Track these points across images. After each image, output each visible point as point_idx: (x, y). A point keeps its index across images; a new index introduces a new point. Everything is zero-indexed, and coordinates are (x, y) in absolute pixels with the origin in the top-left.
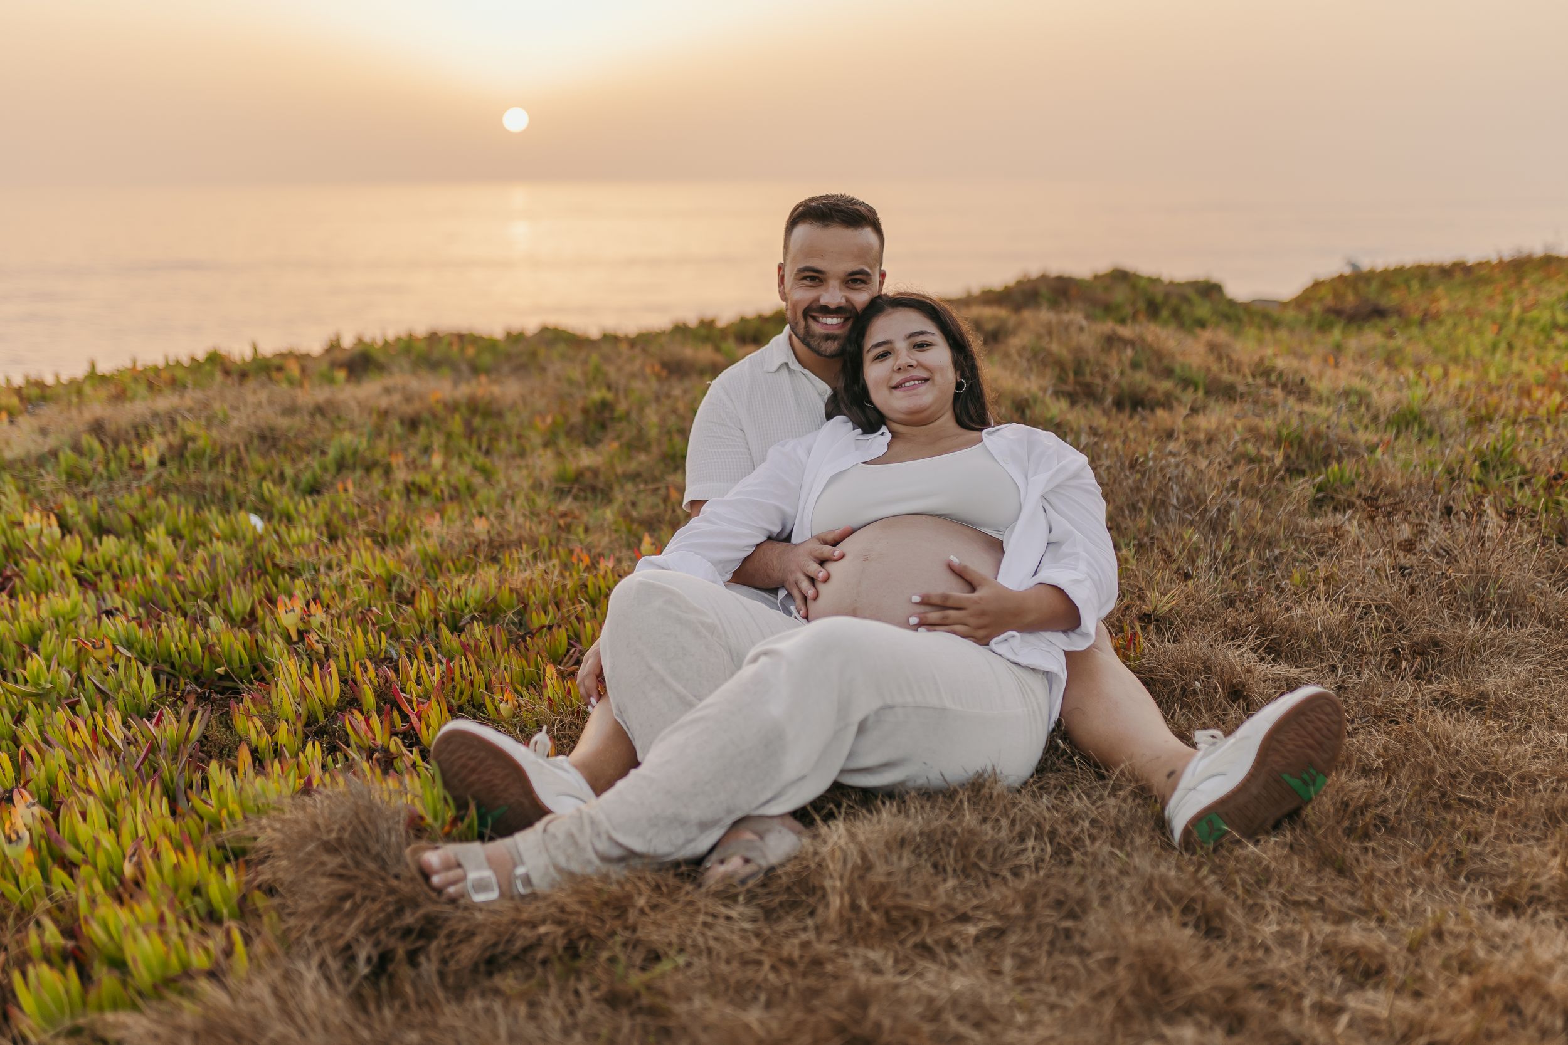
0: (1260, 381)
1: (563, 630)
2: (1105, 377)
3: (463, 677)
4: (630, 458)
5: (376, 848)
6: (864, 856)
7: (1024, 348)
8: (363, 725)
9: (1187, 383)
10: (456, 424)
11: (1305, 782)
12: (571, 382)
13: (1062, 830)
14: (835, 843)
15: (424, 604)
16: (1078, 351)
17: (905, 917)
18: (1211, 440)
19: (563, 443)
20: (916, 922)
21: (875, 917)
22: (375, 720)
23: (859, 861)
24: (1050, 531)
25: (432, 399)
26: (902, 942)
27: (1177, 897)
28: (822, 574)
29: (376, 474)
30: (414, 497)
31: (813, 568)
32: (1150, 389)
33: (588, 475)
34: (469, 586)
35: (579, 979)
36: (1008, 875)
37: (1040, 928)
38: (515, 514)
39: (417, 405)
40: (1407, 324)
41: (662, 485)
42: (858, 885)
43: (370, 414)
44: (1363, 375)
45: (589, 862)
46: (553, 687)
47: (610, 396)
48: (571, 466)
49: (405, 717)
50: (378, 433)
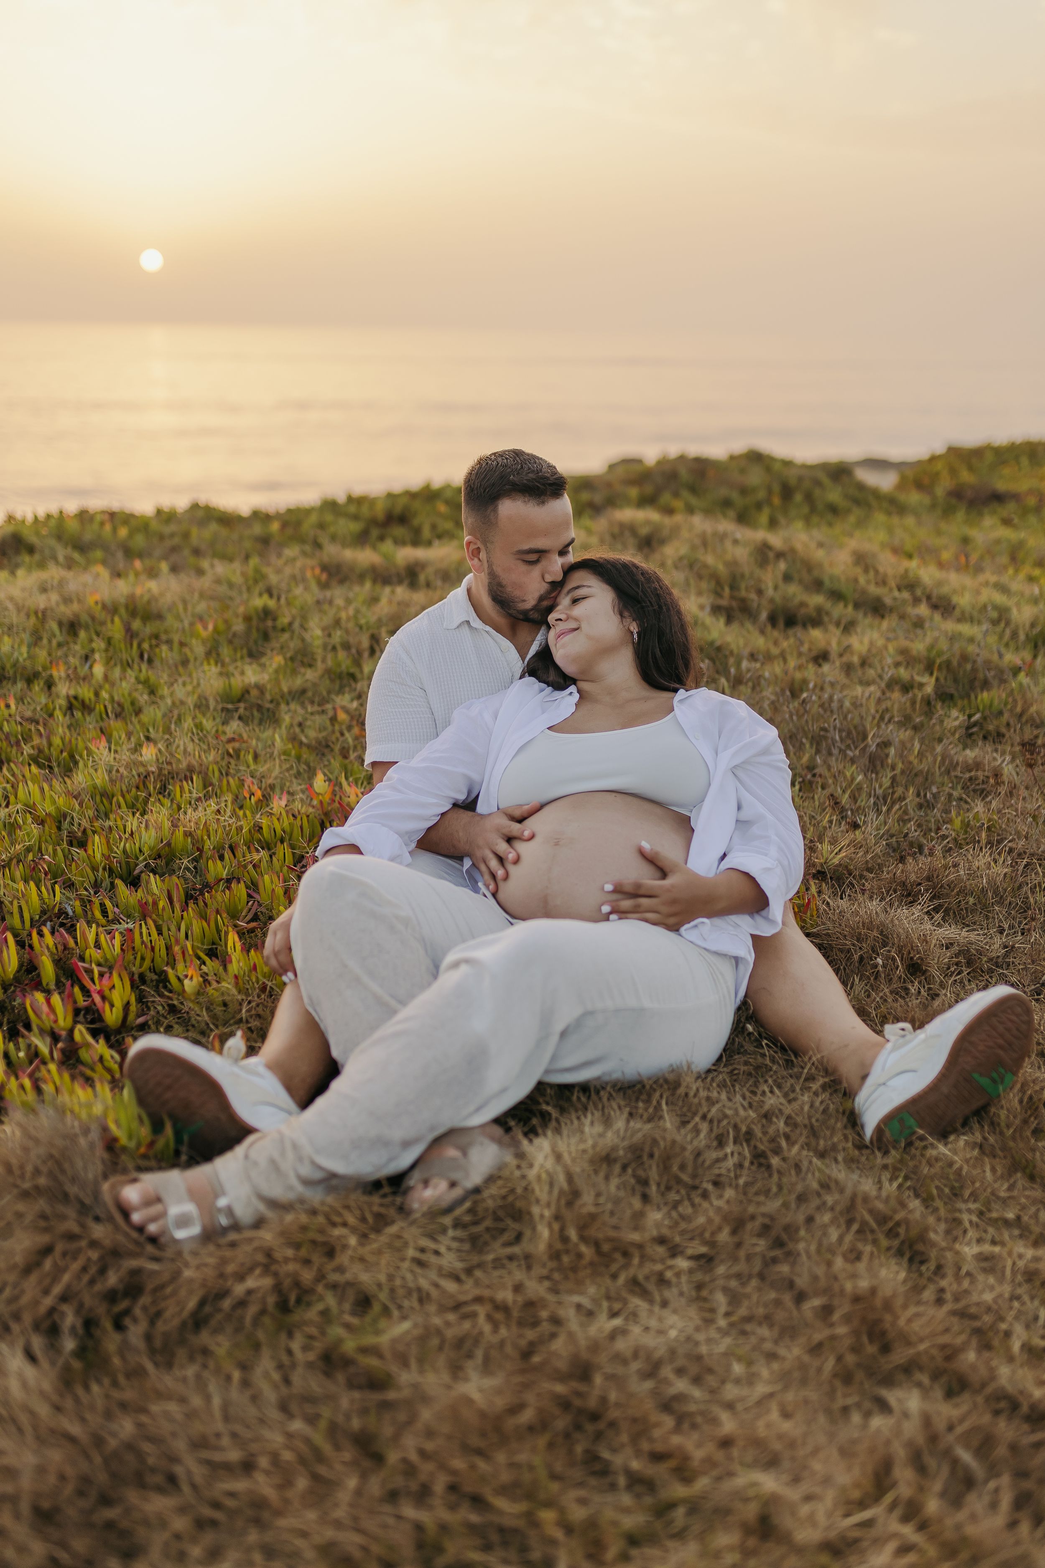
0: (906, 595)
1: (242, 885)
2: (760, 592)
3: (143, 942)
4: (294, 672)
5: (73, 1190)
6: (570, 1178)
7: (681, 559)
8: (45, 1008)
9: (837, 596)
10: (116, 629)
11: (994, 1081)
12: (231, 585)
13: (758, 1131)
14: (542, 1166)
15: (97, 845)
16: (733, 564)
17: (615, 1249)
18: (864, 663)
19: (226, 652)
20: (626, 1254)
21: (583, 1248)
22: (56, 999)
23: (565, 1186)
24: (739, 808)
25: (91, 600)
26: (614, 1277)
27: (882, 1219)
28: (512, 856)
29: (37, 687)
30: (78, 714)
31: (502, 847)
32: (803, 604)
33: (254, 693)
34: (143, 830)
35: (290, 1335)
36: (710, 1187)
37: (749, 1258)
38: (183, 741)
39: (75, 607)
40: (1025, 512)
41: (329, 706)
42: (568, 1214)
43: (28, 616)
44: (1003, 589)
45: (291, 1188)
46: (238, 962)
47: (271, 603)
48: (237, 682)
49: (86, 992)
50: (36, 638)
